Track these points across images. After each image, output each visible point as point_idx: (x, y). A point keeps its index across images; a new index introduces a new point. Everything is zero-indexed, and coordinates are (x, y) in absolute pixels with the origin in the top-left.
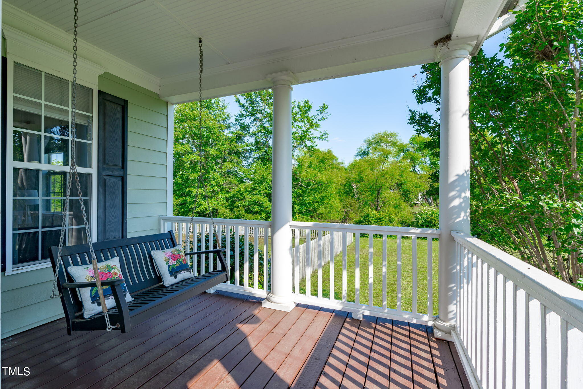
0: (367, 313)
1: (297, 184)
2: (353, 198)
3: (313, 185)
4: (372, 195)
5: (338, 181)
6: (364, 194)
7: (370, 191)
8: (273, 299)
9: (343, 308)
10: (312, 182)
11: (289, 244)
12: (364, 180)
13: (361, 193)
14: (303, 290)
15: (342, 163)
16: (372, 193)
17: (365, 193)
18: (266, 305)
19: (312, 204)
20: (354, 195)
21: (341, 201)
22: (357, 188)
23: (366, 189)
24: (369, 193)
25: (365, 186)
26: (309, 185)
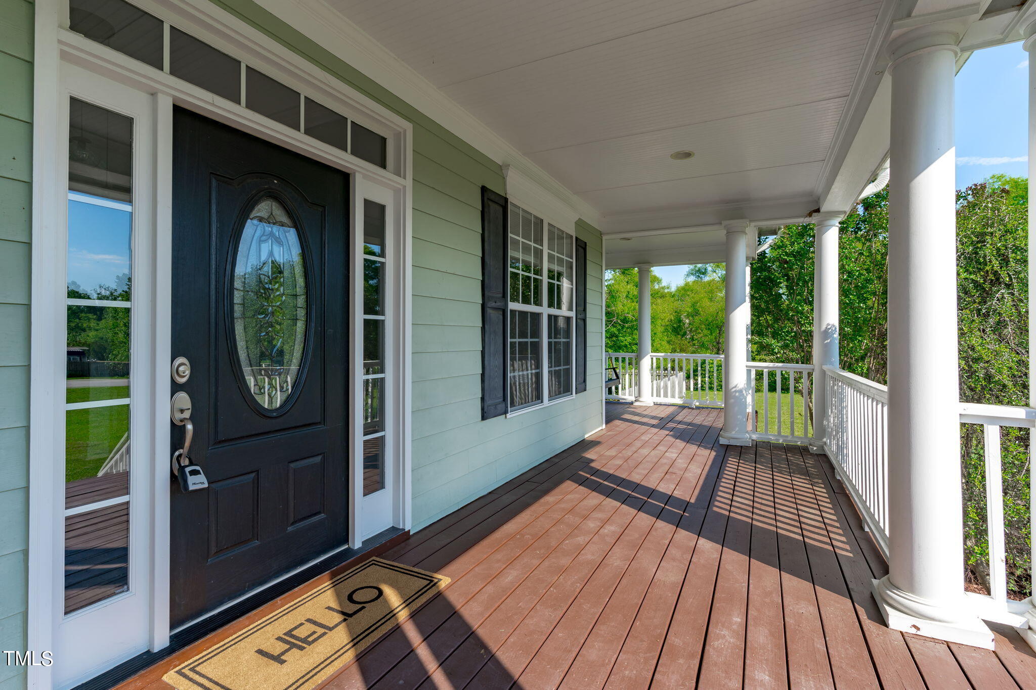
0: (697, 404)
1: (611, 321)
2: (684, 338)
3: (631, 321)
4: (711, 334)
5: (665, 317)
6: (699, 333)
7: (709, 329)
8: (641, 400)
9: (683, 403)
10: (630, 316)
11: (650, 367)
12: (699, 314)
13: (696, 331)
14: (658, 395)
15: (668, 288)
16: (711, 332)
17: (702, 331)
18: (636, 404)
19: (629, 346)
20: (685, 334)
21: (669, 342)
22: (690, 324)
23: (703, 326)
24: (706, 332)
25: (701, 322)
26: (625, 321)
